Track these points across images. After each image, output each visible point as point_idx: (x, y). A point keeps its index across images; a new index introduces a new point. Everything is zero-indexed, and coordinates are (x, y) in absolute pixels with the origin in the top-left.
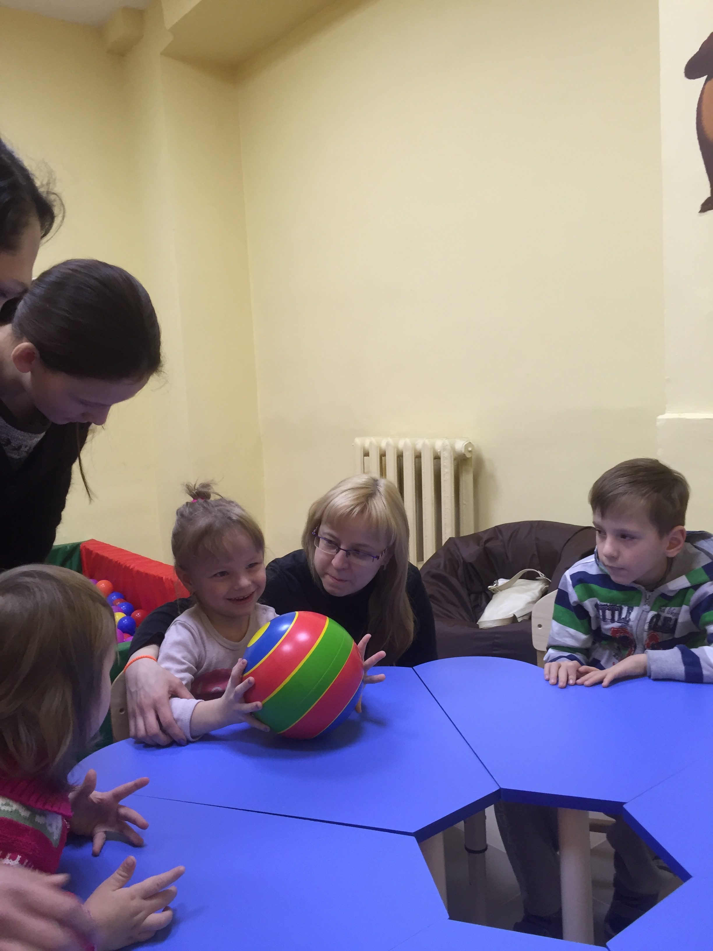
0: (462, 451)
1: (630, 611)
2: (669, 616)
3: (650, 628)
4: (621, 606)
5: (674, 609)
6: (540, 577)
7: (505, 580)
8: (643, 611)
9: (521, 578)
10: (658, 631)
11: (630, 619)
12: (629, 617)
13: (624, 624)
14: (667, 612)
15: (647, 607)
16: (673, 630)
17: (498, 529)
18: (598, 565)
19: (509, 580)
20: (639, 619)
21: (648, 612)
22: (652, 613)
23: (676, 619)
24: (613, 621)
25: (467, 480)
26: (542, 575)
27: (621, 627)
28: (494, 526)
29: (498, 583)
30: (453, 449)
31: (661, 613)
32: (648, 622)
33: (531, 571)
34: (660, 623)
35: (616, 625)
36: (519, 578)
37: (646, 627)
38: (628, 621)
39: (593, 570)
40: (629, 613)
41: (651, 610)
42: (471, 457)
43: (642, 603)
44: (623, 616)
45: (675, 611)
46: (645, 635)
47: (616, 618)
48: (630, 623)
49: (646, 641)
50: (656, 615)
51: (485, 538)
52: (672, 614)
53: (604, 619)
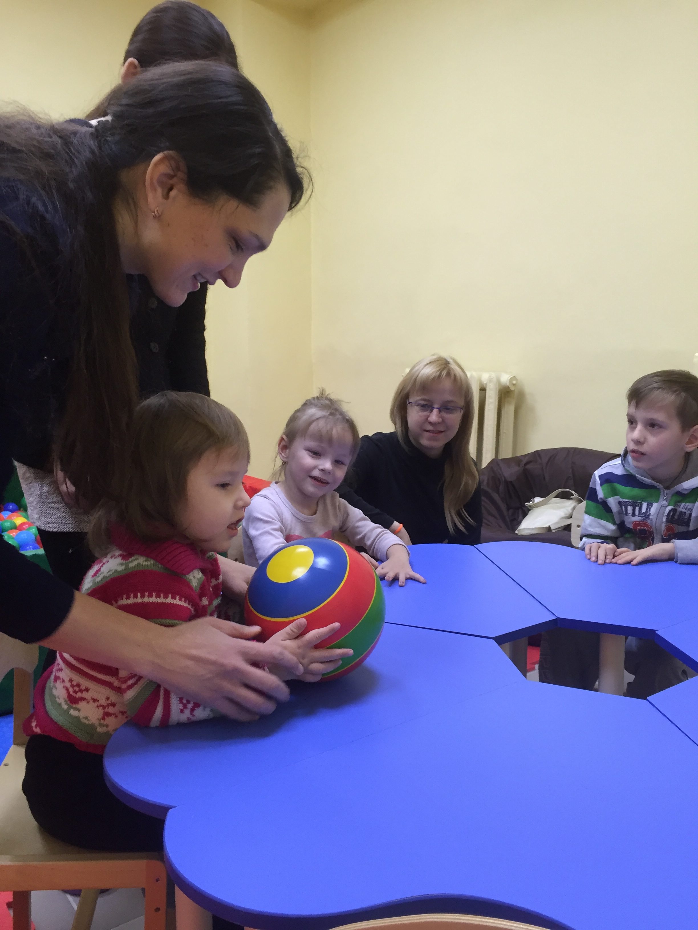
0: (507, 384)
1: (650, 507)
2: (684, 511)
3: (667, 520)
4: (641, 503)
5: (689, 505)
6: (574, 496)
7: (541, 498)
8: (662, 506)
9: (555, 497)
10: (675, 524)
11: (650, 513)
12: (649, 512)
13: (645, 518)
14: (683, 507)
15: (665, 502)
16: (687, 523)
17: (537, 454)
18: (624, 466)
19: (544, 499)
20: (659, 513)
21: (666, 507)
22: (670, 508)
23: (690, 514)
24: (634, 515)
25: (509, 410)
26: (575, 494)
27: (643, 521)
28: (533, 451)
29: (534, 500)
30: (499, 381)
31: (677, 508)
32: (666, 515)
33: (566, 491)
34: (676, 517)
35: (637, 519)
36: (554, 496)
37: (664, 519)
38: (649, 515)
39: (619, 471)
40: (648, 508)
41: (668, 505)
42: (514, 390)
43: (661, 499)
44: (644, 510)
45: (689, 507)
46: (663, 525)
47: (637, 513)
48: (651, 517)
49: (664, 531)
50: (672, 509)
51: (525, 461)
52: (686, 509)
53: (626, 514)
